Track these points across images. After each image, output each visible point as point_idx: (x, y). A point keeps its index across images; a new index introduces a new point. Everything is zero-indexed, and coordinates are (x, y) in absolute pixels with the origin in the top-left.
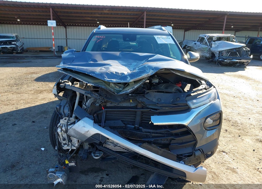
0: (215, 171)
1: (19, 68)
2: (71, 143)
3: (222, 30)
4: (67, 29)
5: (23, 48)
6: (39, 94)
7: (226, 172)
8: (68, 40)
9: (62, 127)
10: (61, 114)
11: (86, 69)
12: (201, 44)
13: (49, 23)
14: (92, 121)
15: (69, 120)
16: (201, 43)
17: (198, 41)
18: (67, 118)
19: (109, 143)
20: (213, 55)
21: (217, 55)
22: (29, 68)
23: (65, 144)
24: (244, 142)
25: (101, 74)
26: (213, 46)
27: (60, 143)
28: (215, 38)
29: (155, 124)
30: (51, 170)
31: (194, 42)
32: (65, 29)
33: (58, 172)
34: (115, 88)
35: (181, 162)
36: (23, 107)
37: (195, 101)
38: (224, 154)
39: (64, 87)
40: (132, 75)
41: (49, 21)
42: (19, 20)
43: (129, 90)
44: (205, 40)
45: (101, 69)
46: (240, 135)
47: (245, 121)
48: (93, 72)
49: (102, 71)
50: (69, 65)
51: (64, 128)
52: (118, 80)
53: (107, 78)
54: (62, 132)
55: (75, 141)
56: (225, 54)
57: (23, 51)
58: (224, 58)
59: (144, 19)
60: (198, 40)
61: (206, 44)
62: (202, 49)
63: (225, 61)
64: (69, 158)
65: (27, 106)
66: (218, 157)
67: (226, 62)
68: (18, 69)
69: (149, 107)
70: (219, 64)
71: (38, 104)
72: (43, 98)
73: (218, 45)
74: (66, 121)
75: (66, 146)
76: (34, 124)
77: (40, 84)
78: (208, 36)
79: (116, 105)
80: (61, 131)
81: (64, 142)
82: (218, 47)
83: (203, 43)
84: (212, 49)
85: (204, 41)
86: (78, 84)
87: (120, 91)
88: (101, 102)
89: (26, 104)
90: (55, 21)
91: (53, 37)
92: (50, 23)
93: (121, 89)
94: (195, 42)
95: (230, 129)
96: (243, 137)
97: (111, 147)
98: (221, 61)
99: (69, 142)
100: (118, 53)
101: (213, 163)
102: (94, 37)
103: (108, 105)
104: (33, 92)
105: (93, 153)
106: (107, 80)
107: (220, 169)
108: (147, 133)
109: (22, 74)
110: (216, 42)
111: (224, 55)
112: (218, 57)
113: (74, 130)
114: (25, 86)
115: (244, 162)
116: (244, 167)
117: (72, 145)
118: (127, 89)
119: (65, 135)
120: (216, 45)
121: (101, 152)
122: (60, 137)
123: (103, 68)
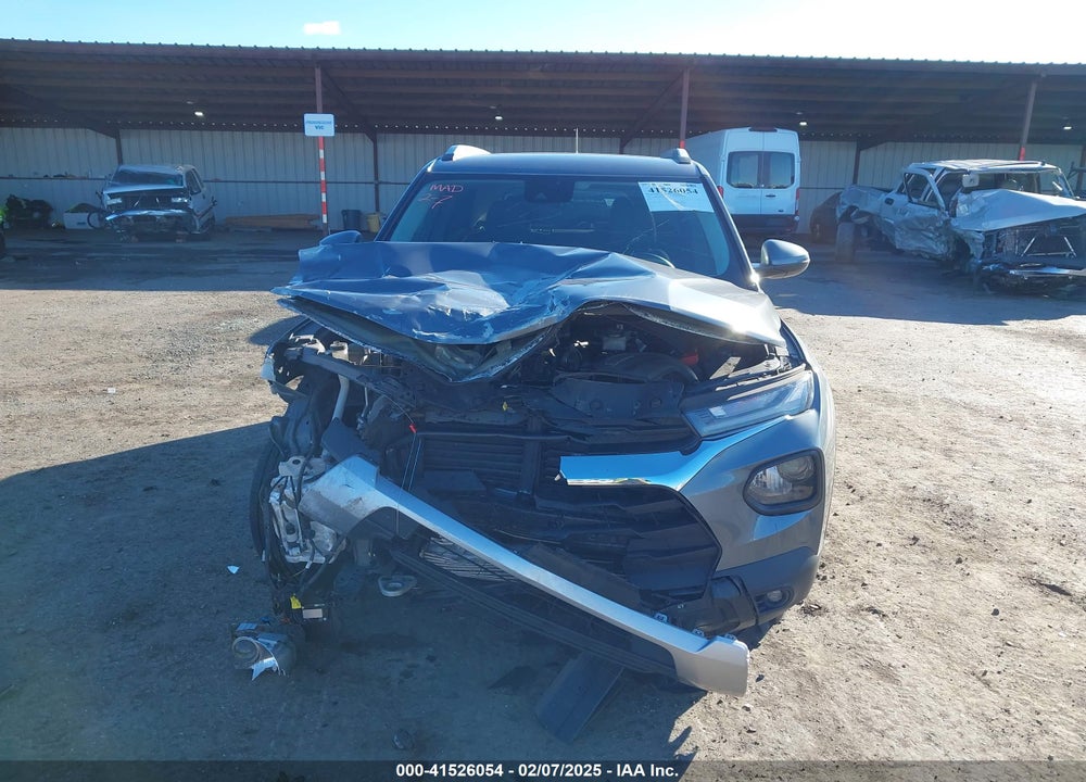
0: (816, 670)
1: (189, 293)
2: (312, 542)
3: (1017, 141)
4: (380, 146)
5: (213, 218)
6: (249, 391)
7: (858, 675)
8: (382, 187)
9: (285, 487)
10: (286, 447)
11: (359, 301)
12: (911, 201)
13: (310, 122)
14: (374, 469)
15: (306, 464)
16: (914, 200)
17: (900, 191)
18: (302, 459)
19: (440, 550)
20: (961, 246)
21: (976, 250)
22: (225, 294)
23: (293, 545)
24: (971, 582)
25: (404, 317)
26: (962, 209)
27: (277, 541)
28: (971, 176)
29: (570, 482)
30: (243, 626)
31: (884, 197)
32: (370, 144)
33: (264, 634)
34: (453, 364)
35: (658, 614)
36: (185, 434)
37: (717, 411)
38: (871, 617)
39: (299, 357)
40: (500, 321)
41: (307, 117)
42: (199, 114)
43: (495, 369)
44: (928, 186)
45: (406, 300)
46: (963, 559)
47: (1006, 511)
48: (378, 310)
49: (407, 306)
50: (315, 287)
51: (288, 492)
52: (453, 337)
53: (420, 327)
54: (284, 502)
55: (325, 535)
56: (1010, 246)
57: (213, 228)
58: (1007, 259)
59: (681, 102)
60: (902, 186)
61: (935, 204)
62: (916, 223)
63: (1013, 272)
64: (302, 590)
65: (201, 430)
66: (846, 627)
67: (1016, 276)
68: (186, 298)
69: (563, 428)
70: (985, 286)
71: (239, 423)
72: (260, 402)
73: (982, 209)
74: (298, 468)
75: (295, 551)
76: (216, 488)
77: (257, 354)
78: (946, 169)
79: (457, 420)
80: (280, 500)
81: (291, 538)
82: (980, 215)
83: (922, 199)
84: (954, 223)
85: (926, 190)
86: (342, 348)
87: (468, 373)
88: (407, 407)
89: (197, 422)
90: (330, 117)
91: (323, 178)
92: (314, 122)
93: (471, 367)
94: (890, 195)
95: (934, 536)
96: (973, 567)
97: (445, 561)
98: (993, 273)
99: (304, 537)
100: (486, 248)
101: (821, 646)
102: (425, 189)
103: (432, 417)
104: (227, 382)
105: (383, 579)
106: (420, 336)
107: (838, 664)
108: (549, 513)
109: (199, 318)
110: (976, 195)
111: (1008, 248)
112: (982, 258)
113: (318, 495)
114: (204, 361)
115: (938, 650)
116: (930, 663)
117: (315, 548)
118: (487, 366)
119: (293, 517)
120: (975, 209)
121: (412, 578)
122: (277, 521)
123: (414, 297)
